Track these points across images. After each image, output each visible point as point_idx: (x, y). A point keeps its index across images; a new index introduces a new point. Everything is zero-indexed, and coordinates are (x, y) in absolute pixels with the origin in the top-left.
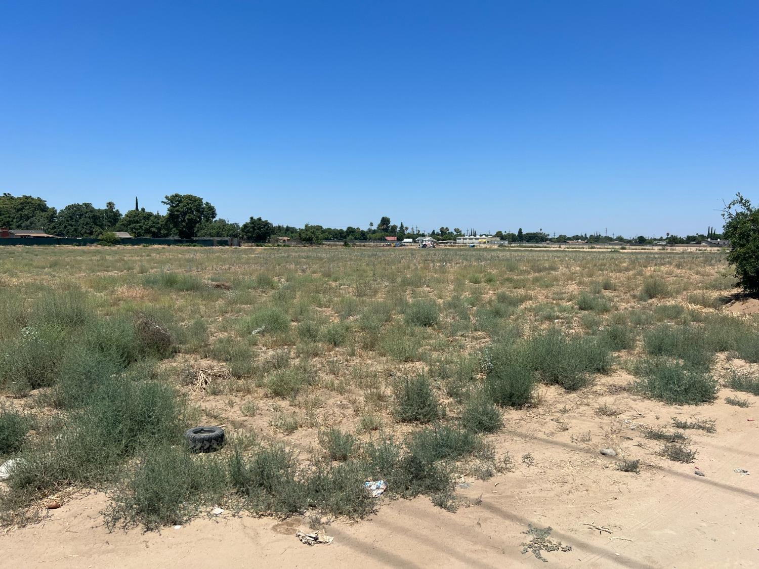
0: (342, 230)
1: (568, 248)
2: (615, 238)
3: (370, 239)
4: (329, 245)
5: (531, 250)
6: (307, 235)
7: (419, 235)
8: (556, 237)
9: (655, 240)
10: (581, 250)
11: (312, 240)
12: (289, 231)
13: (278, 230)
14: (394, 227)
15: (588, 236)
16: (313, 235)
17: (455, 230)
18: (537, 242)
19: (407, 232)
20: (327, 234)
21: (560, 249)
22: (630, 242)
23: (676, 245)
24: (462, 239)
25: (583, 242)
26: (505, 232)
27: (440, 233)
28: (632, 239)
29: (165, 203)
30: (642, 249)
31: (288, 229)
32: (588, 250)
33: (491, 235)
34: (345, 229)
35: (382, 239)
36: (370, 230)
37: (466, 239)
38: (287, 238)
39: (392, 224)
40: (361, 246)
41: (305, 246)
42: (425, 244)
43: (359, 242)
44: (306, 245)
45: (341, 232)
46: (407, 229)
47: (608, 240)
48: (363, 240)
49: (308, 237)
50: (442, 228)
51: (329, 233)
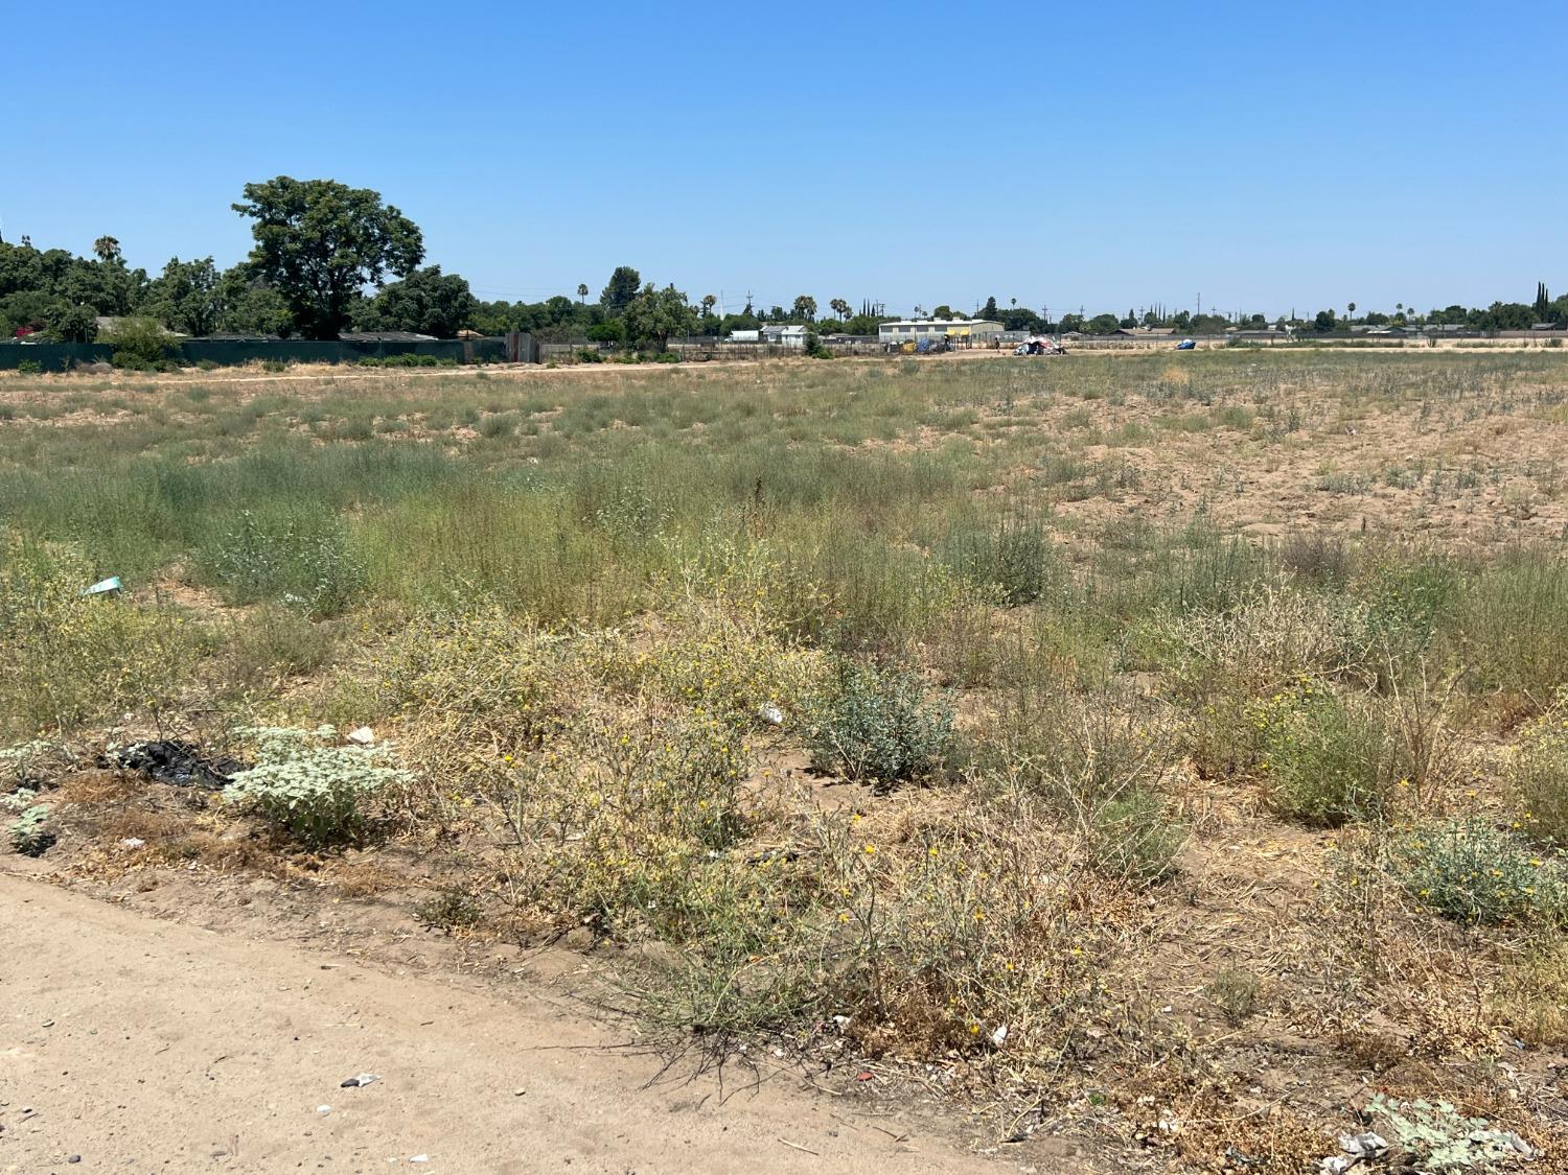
23: (1502, 333)
24: (896, 329)
29: (244, 210)
37: (906, 328)
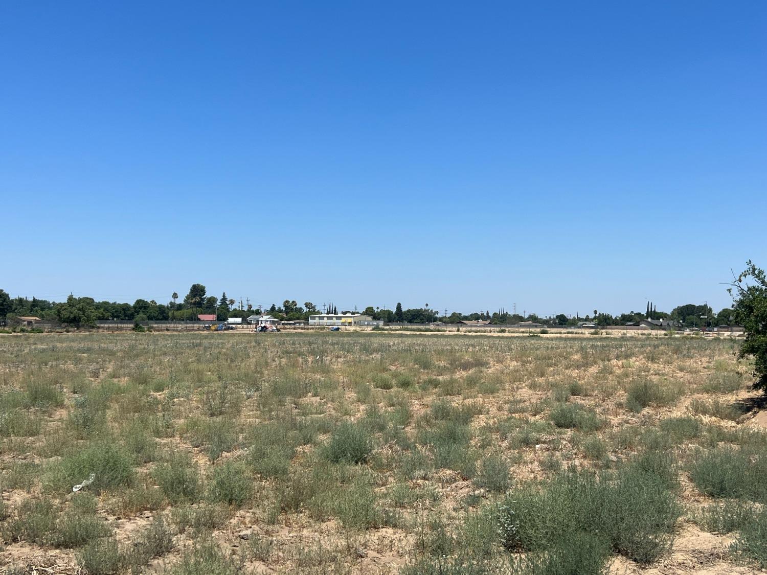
0: (127, 304)
1: (469, 332)
2: (526, 317)
3: (174, 318)
4: (108, 328)
5: (420, 334)
6: (71, 313)
7: (251, 312)
8: (448, 316)
9: (580, 319)
10: (489, 334)
11: (79, 321)
12: (37, 306)
13: (19, 305)
14: (212, 300)
15: (491, 315)
16: (81, 313)
17: (307, 305)
18: (423, 323)
19: (232, 307)
20: (102, 310)
21: (459, 333)
22: (546, 323)
24: (317, 319)
25: (485, 322)
26: (378, 308)
27: (284, 309)
28: (548, 318)
30: (569, 333)
31: (35, 303)
32: (496, 334)
33: (358, 313)
34: (132, 303)
35: (193, 319)
36: (172, 304)
37: (322, 318)
38: (34, 318)
39: (208, 295)
40: (161, 330)
41: (67, 331)
42: (265, 327)
43: (156, 323)
44: (72, 329)
45: (125, 307)
46: (232, 302)
47: (517, 320)
48: (162, 320)
49: (72, 316)
50: (287, 302)
51: (106, 310)
